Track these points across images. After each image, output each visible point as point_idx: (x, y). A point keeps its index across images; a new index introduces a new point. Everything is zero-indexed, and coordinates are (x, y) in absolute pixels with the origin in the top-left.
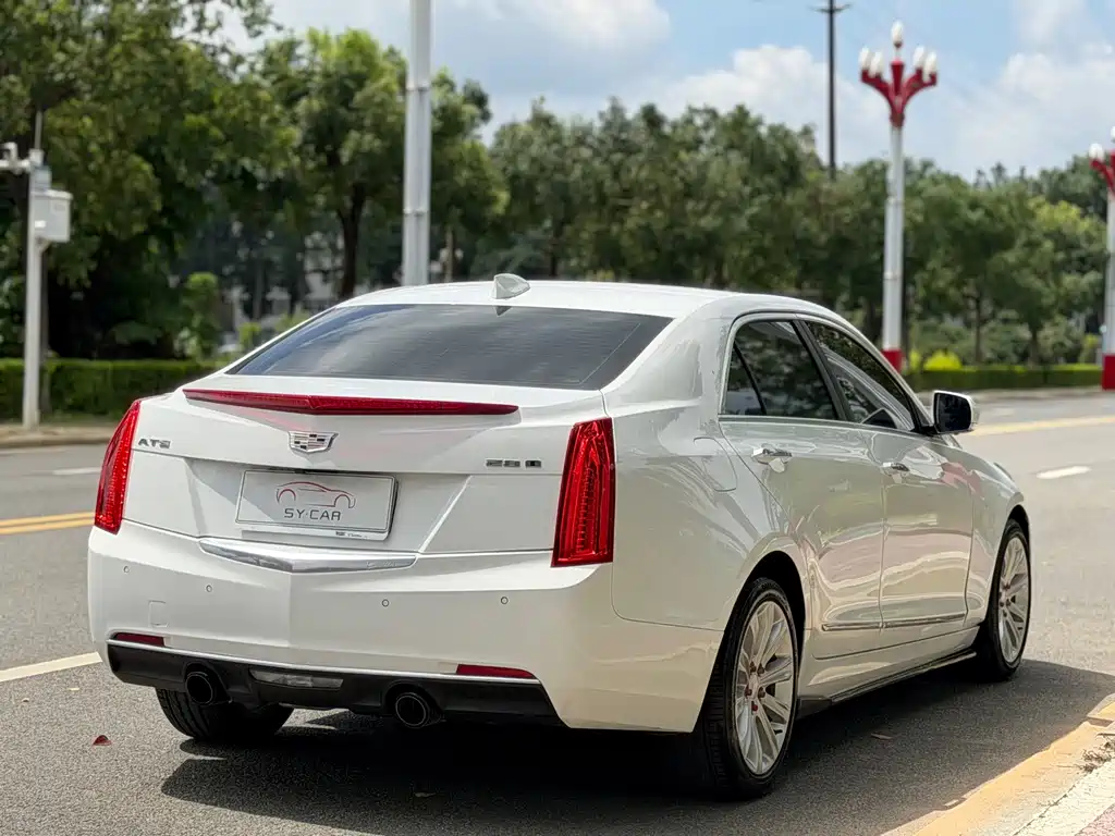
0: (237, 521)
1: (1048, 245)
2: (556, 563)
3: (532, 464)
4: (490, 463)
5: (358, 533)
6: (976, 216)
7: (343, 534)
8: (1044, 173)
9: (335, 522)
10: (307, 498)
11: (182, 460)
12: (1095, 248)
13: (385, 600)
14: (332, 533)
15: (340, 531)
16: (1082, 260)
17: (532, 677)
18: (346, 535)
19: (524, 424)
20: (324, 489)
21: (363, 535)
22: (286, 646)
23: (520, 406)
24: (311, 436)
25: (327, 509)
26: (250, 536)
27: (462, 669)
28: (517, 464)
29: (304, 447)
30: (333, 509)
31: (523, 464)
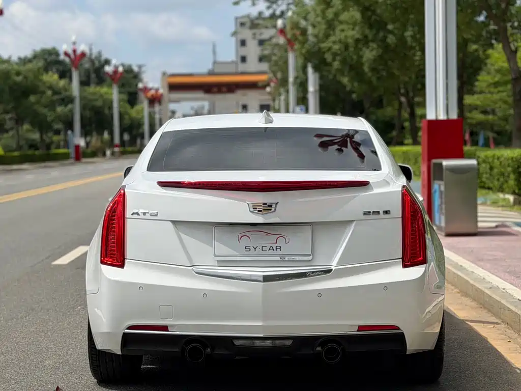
0: (215, 255)
1: (49, 93)
2: (405, 266)
3: (386, 212)
4: (365, 213)
5: (293, 257)
6: (19, 79)
7: (284, 258)
8: (20, 59)
9: (278, 252)
10: (256, 240)
11: (169, 222)
12: (68, 93)
13: (320, 293)
14: (278, 258)
15: (282, 257)
16: (63, 100)
17: (399, 329)
18: (287, 259)
19: (376, 191)
20: (268, 234)
21: (297, 258)
22: (261, 324)
23: (370, 181)
24: (263, 204)
25: (271, 245)
26: (223, 263)
27: (361, 328)
28: (378, 213)
29: (260, 211)
30: (276, 245)
31: (381, 212)
